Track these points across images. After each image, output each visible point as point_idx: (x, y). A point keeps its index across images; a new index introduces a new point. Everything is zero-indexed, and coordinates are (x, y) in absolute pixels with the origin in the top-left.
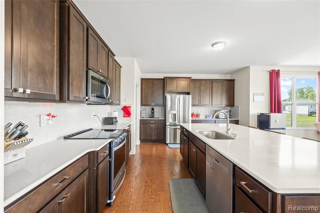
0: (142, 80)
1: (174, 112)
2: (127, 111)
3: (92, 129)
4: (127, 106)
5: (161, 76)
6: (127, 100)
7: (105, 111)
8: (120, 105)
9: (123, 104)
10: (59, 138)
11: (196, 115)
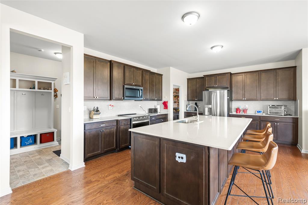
0: (189, 80)
1: (210, 106)
2: (165, 105)
3: (136, 114)
4: (166, 101)
5: (201, 75)
6: (166, 97)
7: (152, 104)
8: (162, 101)
9: (164, 100)
10: (117, 116)
11: (243, 110)
